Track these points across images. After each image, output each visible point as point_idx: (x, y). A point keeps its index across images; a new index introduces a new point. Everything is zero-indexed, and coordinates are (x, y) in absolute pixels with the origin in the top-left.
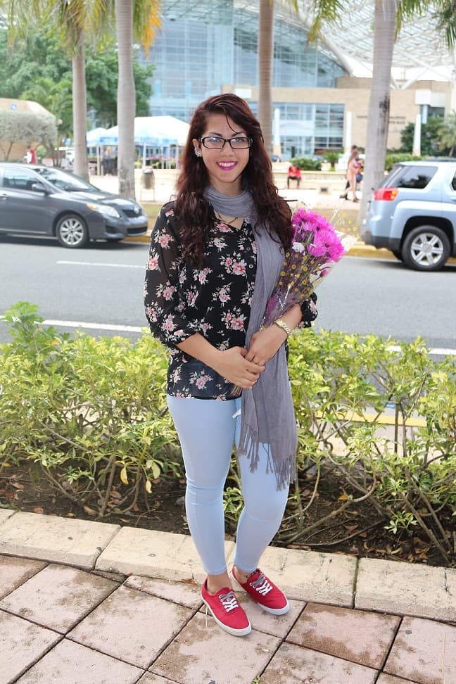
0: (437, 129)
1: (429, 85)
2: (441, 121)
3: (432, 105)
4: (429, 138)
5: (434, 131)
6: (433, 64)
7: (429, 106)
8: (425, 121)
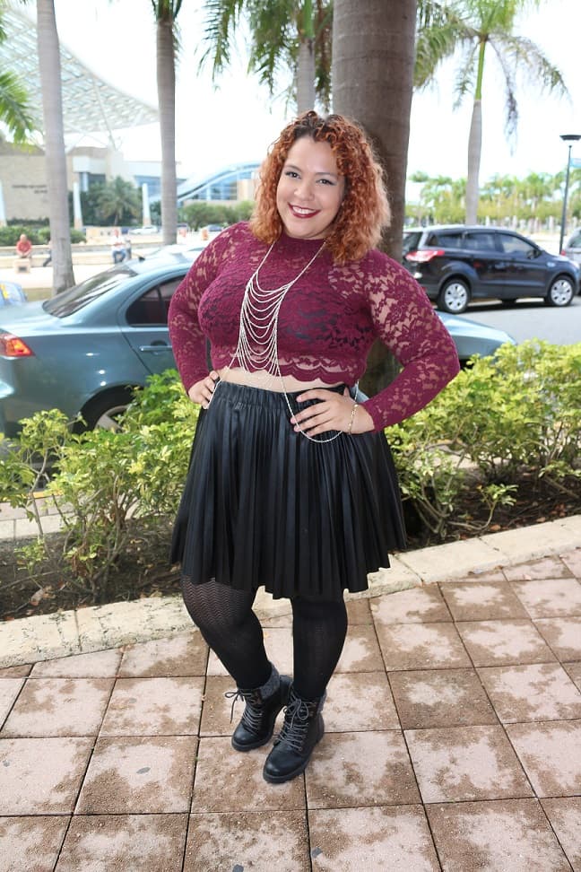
0: (97, 197)
1: (90, 152)
2: (101, 189)
3: (93, 172)
4: (92, 207)
5: (95, 199)
6: (90, 129)
7: (89, 174)
8: (86, 189)
